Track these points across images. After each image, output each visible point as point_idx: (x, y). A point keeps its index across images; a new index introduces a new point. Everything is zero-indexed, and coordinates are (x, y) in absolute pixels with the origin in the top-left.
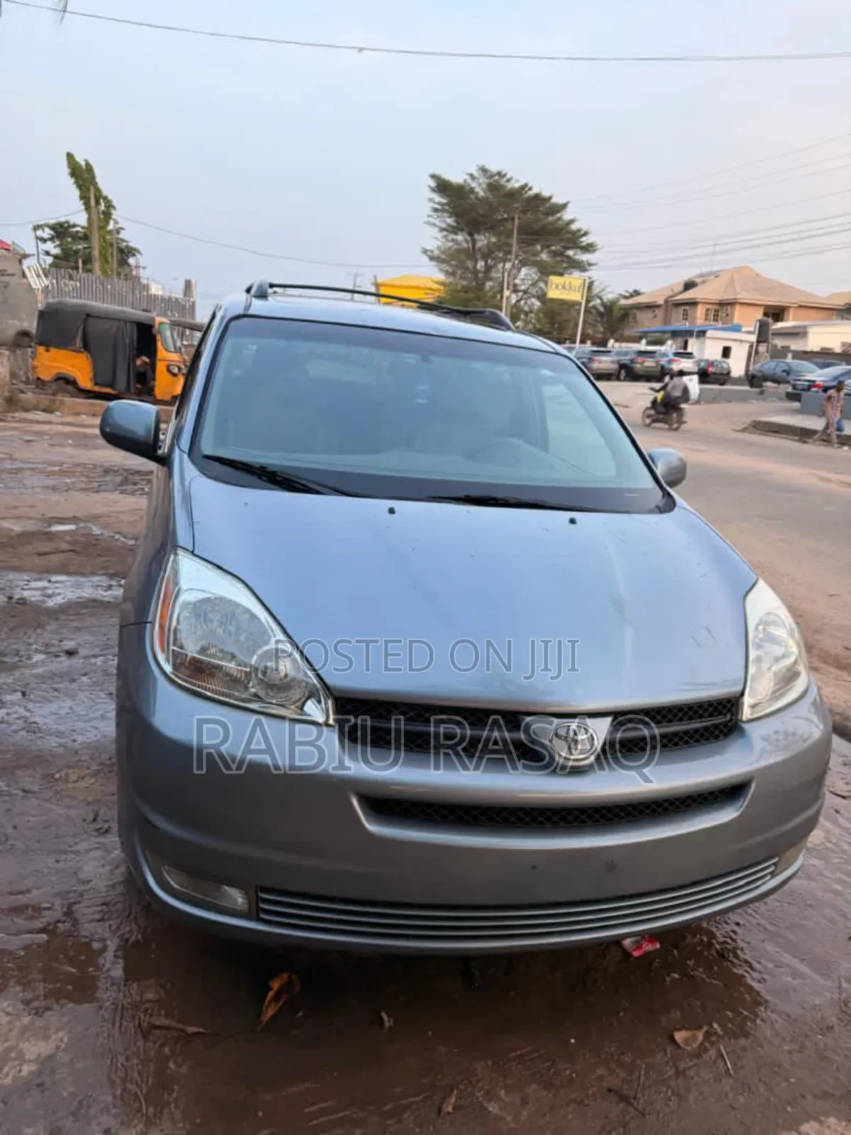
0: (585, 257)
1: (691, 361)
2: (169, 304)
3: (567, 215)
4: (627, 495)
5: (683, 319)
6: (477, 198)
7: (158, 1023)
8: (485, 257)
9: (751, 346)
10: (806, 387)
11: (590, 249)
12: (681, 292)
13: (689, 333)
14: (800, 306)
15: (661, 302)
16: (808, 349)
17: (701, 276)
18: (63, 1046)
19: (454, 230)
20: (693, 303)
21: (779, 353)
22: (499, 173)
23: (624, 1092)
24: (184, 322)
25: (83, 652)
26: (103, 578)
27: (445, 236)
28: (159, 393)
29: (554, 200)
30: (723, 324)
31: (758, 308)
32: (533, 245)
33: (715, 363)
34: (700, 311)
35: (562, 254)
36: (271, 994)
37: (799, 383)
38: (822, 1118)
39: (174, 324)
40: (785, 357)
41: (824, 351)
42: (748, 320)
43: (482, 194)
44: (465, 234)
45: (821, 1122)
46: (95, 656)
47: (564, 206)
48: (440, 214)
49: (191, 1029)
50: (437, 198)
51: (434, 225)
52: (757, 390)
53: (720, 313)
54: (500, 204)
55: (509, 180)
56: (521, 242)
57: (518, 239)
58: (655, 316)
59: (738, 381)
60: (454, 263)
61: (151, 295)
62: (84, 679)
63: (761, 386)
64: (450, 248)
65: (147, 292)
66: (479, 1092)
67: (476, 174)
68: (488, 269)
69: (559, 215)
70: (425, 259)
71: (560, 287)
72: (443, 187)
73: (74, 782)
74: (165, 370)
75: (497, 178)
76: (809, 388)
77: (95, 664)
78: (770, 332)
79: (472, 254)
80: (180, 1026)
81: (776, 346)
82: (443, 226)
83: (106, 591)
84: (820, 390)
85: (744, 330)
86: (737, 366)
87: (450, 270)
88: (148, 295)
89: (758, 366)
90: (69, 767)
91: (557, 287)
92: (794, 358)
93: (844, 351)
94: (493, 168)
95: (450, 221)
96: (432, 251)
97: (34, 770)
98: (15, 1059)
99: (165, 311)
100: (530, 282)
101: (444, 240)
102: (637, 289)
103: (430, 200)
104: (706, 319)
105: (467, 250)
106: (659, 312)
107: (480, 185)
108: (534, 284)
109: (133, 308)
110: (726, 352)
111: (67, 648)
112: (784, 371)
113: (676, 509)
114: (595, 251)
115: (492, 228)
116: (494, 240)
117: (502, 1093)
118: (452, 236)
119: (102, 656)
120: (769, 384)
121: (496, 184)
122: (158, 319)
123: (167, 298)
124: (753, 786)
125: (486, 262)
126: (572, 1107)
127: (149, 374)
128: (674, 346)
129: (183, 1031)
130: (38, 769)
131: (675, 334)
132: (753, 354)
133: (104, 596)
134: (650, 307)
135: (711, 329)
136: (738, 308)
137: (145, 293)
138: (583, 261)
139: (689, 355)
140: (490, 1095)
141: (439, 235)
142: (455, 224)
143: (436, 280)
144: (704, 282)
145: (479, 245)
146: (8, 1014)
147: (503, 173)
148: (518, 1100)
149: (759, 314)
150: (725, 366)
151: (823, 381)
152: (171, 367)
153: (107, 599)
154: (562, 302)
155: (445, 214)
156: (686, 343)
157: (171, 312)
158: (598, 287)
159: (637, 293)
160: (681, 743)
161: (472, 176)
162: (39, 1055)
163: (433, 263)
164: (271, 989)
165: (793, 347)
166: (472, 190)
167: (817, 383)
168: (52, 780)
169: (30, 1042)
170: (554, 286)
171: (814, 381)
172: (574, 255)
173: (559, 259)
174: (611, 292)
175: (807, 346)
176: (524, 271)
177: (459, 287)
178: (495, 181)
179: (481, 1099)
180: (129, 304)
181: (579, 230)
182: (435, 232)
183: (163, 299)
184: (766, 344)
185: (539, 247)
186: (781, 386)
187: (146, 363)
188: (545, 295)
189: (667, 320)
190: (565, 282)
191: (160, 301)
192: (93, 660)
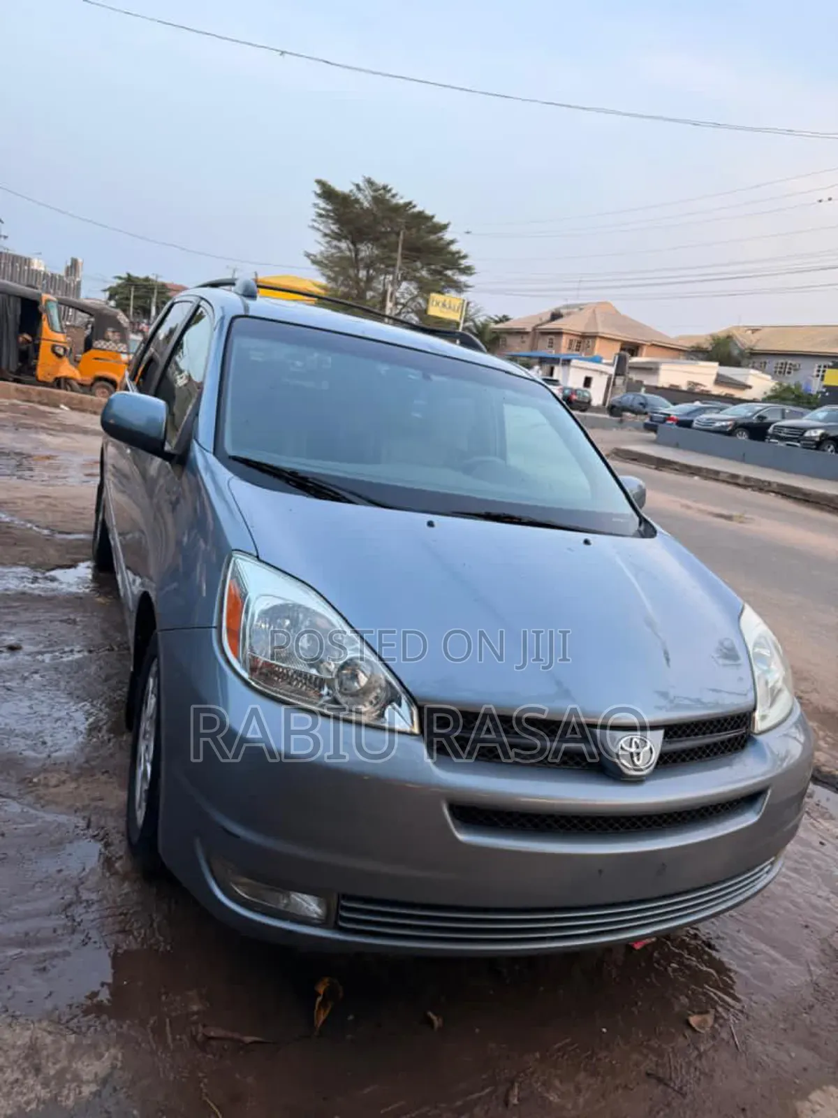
0: (463, 278)
1: (558, 387)
2: (51, 281)
3: (448, 236)
4: (614, 520)
5: (549, 347)
6: (362, 208)
7: (212, 1034)
8: (368, 267)
9: (609, 379)
10: (662, 420)
11: (467, 271)
12: (548, 322)
13: (555, 361)
14: (653, 345)
15: (529, 329)
16: (660, 385)
17: (567, 307)
18: (119, 1065)
19: (338, 237)
20: (559, 333)
21: (633, 387)
22: (385, 188)
23: (661, 1075)
24: (67, 301)
25: (27, 648)
26: (27, 569)
27: (328, 242)
28: (41, 373)
29: (436, 220)
30: (586, 355)
31: (614, 343)
32: (415, 261)
33: (578, 392)
34: (565, 340)
35: (440, 273)
36: (319, 999)
37: (655, 415)
38: (825, 1087)
39: (61, 302)
40: (639, 390)
41: (672, 388)
42: (609, 353)
43: (366, 204)
44: (348, 242)
45: (823, 1091)
46: (42, 653)
47: (444, 227)
48: (324, 219)
49: (248, 1039)
50: (322, 203)
51: (318, 229)
52: (618, 419)
53: (582, 345)
54: (384, 218)
55: (394, 196)
56: (404, 257)
57: (402, 255)
58: (523, 342)
59: (598, 409)
60: (337, 269)
61: (33, 270)
62: (36, 677)
63: (621, 416)
64: (332, 255)
65: (29, 266)
66: (536, 1082)
67: (362, 185)
68: (370, 279)
69: (440, 234)
70: (308, 262)
71: (440, 304)
72: (328, 193)
73: (56, 786)
74: (50, 349)
75: (382, 192)
76: (664, 421)
77: (43, 661)
78: (627, 366)
79: (355, 262)
80: (236, 1036)
81: (631, 379)
82: (328, 231)
83: (32, 583)
84: (674, 423)
85: (604, 361)
86: (597, 395)
87: (332, 275)
88: (29, 270)
89: (617, 397)
90: (45, 771)
91: (438, 304)
92: (646, 392)
93: (690, 389)
94: (380, 181)
95: (334, 227)
96: (315, 256)
97: (8, 774)
98: (73, 1080)
99: (47, 287)
100: (409, 297)
101: (326, 245)
102: (506, 314)
103: (316, 205)
104: (570, 348)
105: (349, 259)
106: (528, 340)
107: (366, 197)
108: (413, 299)
109: (11, 281)
110: (588, 382)
111: (7, 643)
112: (641, 404)
113: (658, 534)
114: (471, 274)
115: (375, 240)
116: (376, 252)
117: (557, 1083)
118: (335, 243)
119: (48, 652)
120: (628, 414)
121: (381, 197)
122: (45, 296)
123: (49, 274)
124: (769, 792)
125: (368, 272)
126: (620, 1091)
127: (31, 353)
128: (540, 372)
129: (240, 1041)
130: (12, 772)
131: (542, 361)
132: (610, 385)
133: (33, 589)
134: (520, 333)
135: (576, 358)
136: (598, 342)
137: (26, 268)
138: (460, 282)
139: (555, 382)
140: (547, 1085)
141: (323, 240)
142: (337, 231)
143: (318, 284)
144: (569, 314)
145: (362, 254)
146: (50, 1033)
147: (389, 187)
148: (572, 1089)
149: (616, 348)
150: (586, 394)
151: (676, 415)
152: (57, 348)
153: (37, 592)
154: (440, 320)
155: (330, 221)
156: (552, 370)
157: (55, 290)
158: (473, 307)
159: (505, 319)
160: (704, 756)
161: (358, 186)
162: (96, 1075)
163: (315, 267)
164: (318, 995)
165: (646, 383)
166: (357, 201)
167: (672, 416)
168: (30, 785)
169: (83, 1063)
170: (434, 303)
171: (669, 415)
172: (453, 275)
173: (439, 277)
174: (483, 315)
175: (658, 381)
176: (404, 285)
177: (339, 293)
178: (380, 195)
179: (539, 1090)
180: (8, 276)
181: (458, 252)
182: (318, 236)
183: (45, 275)
184: (622, 377)
185: (419, 264)
186: (638, 416)
187: (28, 341)
188: (426, 311)
189: (533, 347)
190: (445, 301)
191: (42, 277)
192: (39, 657)
